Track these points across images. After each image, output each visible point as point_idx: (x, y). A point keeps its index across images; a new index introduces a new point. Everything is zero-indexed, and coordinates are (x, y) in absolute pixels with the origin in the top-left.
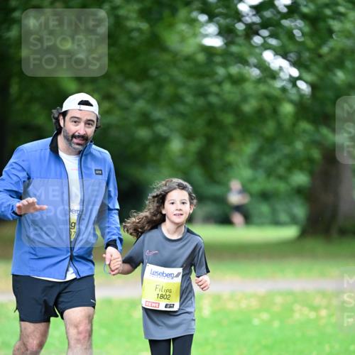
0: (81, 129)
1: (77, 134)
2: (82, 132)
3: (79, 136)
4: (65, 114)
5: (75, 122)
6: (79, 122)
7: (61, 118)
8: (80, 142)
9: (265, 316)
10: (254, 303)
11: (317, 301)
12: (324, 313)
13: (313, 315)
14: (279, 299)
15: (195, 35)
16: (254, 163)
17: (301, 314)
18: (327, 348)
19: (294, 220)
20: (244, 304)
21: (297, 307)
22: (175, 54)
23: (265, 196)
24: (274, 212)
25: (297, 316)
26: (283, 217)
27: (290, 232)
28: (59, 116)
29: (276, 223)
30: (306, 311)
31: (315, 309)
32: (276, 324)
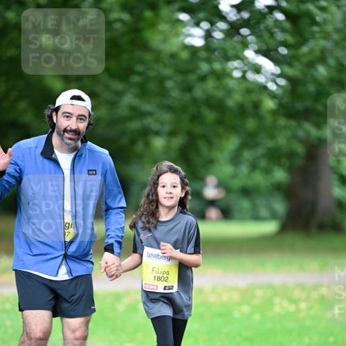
0: (72, 124)
1: (69, 128)
2: (74, 127)
3: (71, 131)
4: (57, 110)
5: (67, 117)
6: (71, 117)
7: (54, 113)
8: (72, 137)
9: (246, 309)
10: (235, 296)
11: (297, 294)
12: (303, 305)
13: (292, 308)
14: (259, 293)
15: (177, 35)
16: (236, 159)
17: (281, 306)
18: (306, 340)
19: (274, 216)
20: (225, 298)
21: (277, 300)
22: (158, 53)
23: (246, 192)
24: (254, 207)
25: (277, 309)
26: (264, 212)
27: (270, 227)
28: (52, 113)
29: (257, 218)
30: (286, 304)
31: (295, 302)
32: (257, 317)
